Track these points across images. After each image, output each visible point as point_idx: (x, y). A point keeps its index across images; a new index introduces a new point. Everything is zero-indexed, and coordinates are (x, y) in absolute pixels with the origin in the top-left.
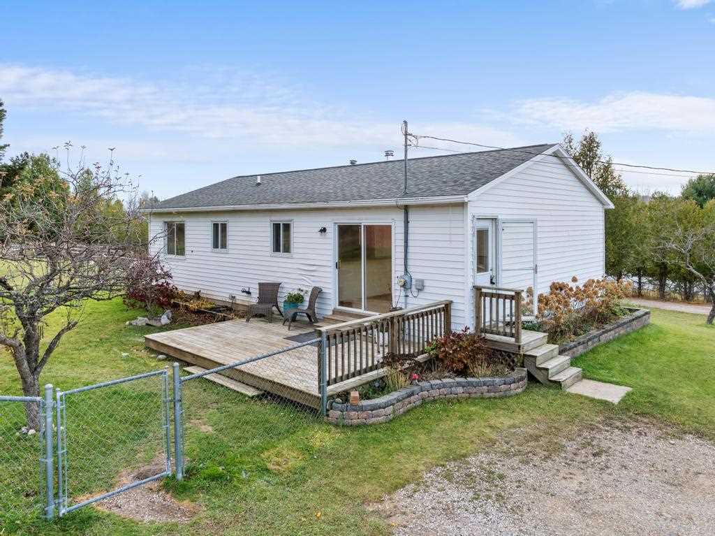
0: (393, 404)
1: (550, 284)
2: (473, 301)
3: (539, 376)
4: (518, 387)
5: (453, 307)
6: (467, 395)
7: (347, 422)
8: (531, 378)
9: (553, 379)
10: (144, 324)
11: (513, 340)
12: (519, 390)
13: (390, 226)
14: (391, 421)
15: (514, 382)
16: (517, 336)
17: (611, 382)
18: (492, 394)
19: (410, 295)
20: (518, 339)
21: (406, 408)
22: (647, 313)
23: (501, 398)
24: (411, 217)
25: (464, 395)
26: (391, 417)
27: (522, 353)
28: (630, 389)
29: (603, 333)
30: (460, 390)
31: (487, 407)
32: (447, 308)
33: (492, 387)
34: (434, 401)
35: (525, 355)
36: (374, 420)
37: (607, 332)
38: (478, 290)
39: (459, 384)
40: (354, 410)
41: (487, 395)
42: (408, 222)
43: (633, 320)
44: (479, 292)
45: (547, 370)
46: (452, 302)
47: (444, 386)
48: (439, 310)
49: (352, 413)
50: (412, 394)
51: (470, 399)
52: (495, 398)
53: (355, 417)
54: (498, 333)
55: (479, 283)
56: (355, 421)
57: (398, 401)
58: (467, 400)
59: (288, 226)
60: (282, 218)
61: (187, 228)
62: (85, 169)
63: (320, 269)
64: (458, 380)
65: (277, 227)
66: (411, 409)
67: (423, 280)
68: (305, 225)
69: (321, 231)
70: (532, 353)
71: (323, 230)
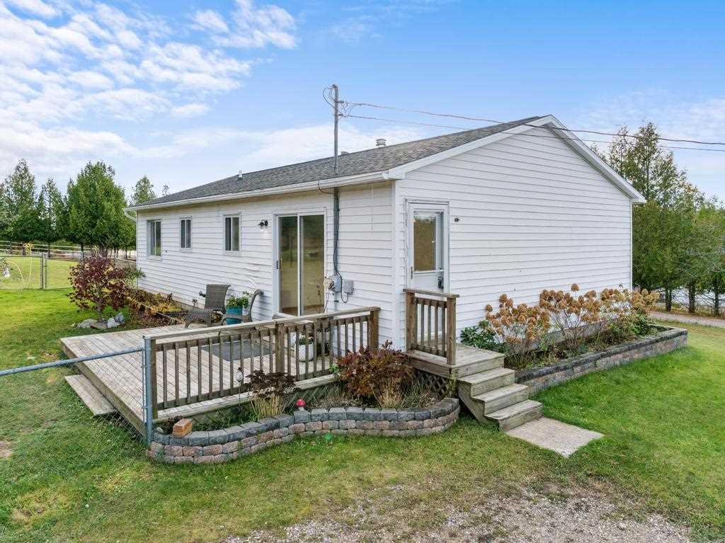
0: (239, 440)
1: (540, 292)
2: (403, 308)
3: (475, 410)
4: (436, 425)
5: (382, 315)
6: (362, 431)
7: (168, 458)
8: (465, 413)
9: (489, 416)
10: (89, 327)
11: (442, 360)
12: (438, 429)
13: (323, 216)
14: (233, 461)
15: (429, 418)
16: (448, 354)
17: (577, 424)
18: (395, 432)
19: (340, 300)
20: (450, 360)
21: (261, 445)
22: (681, 334)
23: (407, 438)
24: (342, 205)
25: (356, 431)
26: (235, 455)
27: (453, 377)
28: (598, 436)
29: (603, 356)
30: (352, 424)
31: (379, 451)
32: (373, 318)
33: (396, 422)
34: (312, 437)
35: (458, 382)
36: (203, 459)
37: (609, 355)
38: (410, 294)
39: (350, 416)
40: (178, 444)
41: (390, 433)
42: (338, 210)
43: (657, 341)
44: (412, 299)
45: (482, 402)
46: (378, 310)
47: (330, 417)
48: (359, 319)
49: (175, 448)
50: (277, 426)
51: (362, 439)
52: (399, 437)
53: (178, 454)
54: (431, 352)
55: (412, 286)
56: (179, 459)
57: (249, 434)
58: (358, 437)
59: (236, 220)
60: (232, 212)
61: (163, 227)
62: (142, 177)
63: (262, 269)
64: (351, 410)
65: (228, 220)
66: (274, 447)
67: (352, 282)
68: (249, 219)
69: (262, 224)
70: (467, 380)
71: (264, 224)
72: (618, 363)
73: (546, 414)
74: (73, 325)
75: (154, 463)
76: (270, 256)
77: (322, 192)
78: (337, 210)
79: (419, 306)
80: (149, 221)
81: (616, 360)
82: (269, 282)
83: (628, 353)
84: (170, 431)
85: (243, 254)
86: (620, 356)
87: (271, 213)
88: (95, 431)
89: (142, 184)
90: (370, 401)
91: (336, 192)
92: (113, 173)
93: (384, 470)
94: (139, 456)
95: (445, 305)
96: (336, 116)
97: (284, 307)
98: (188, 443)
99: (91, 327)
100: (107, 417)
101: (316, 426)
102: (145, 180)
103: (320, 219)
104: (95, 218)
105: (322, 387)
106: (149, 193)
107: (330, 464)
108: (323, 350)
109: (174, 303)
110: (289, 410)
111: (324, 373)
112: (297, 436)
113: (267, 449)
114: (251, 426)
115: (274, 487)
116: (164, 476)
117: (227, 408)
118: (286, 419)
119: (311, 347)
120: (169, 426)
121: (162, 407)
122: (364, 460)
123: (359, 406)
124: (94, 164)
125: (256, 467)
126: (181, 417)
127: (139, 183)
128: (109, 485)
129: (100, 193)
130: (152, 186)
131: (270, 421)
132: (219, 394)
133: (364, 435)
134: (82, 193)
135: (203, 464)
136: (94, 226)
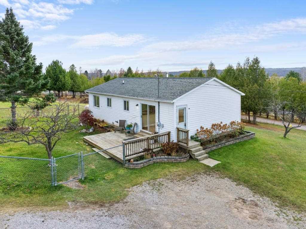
0: (143, 163)
2: (176, 132)
3: (193, 157)
4: (184, 160)
7: (130, 167)
8: (191, 157)
9: (196, 158)
10: (85, 132)
11: (185, 145)
12: (185, 161)
13: (155, 106)
14: (142, 168)
15: (183, 158)
16: (187, 144)
17: (216, 160)
18: (175, 162)
19: (160, 128)
20: (187, 145)
22: (253, 134)
23: (178, 163)
24: (160, 104)
27: (188, 149)
28: (220, 162)
29: (227, 142)
30: (166, 160)
31: (172, 166)
32: (169, 134)
33: (176, 160)
34: (158, 163)
35: (189, 150)
36: (137, 167)
37: (229, 141)
40: (131, 164)
41: (174, 162)
44: (178, 130)
45: (194, 155)
46: (170, 132)
47: (161, 158)
48: (166, 135)
50: (150, 160)
51: (168, 163)
52: (176, 163)
53: (132, 166)
54: (183, 143)
55: (178, 127)
56: (132, 168)
57: (145, 162)
58: (167, 163)
59: (128, 102)
60: (126, 100)
61: (100, 98)
62: (72, 64)
63: (137, 117)
64: (166, 157)
65: (125, 102)
66: (150, 165)
67: (163, 124)
68: (132, 103)
70: (191, 150)
72: (232, 143)
73: (209, 157)
74: (80, 131)
75: (127, 168)
76: (139, 114)
77: (155, 102)
78: (159, 106)
79: (180, 132)
80: (94, 96)
81: (231, 143)
83: (235, 141)
84: (129, 162)
85: (130, 112)
86: (232, 142)
89: (72, 67)
90: (169, 155)
92: (62, 64)
93: (174, 169)
94: (123, 167)
95: (186, 132)
97: (143, 128)
98: (133, 164)
100: (110, 159)
101: (158, 160)
102: (73, 65)
105: (158, 151)
107: (162, 168)
110: (152, 157)
111: (158, 148)
112: (154, 163)
113: (148, 165)
114: (145, 160)
115: (152, 173)
116: (131, 171)
117: (139, 156)
118: (152, 159)
119: (153, 140)
120: (129, 160)
121: (126, 157)
122: (169, 167)
125: (147, 169)
127: (71, 66)
128: (119, 173)
132: (137, 154)
133: (169, 162)
135: (136, 169)
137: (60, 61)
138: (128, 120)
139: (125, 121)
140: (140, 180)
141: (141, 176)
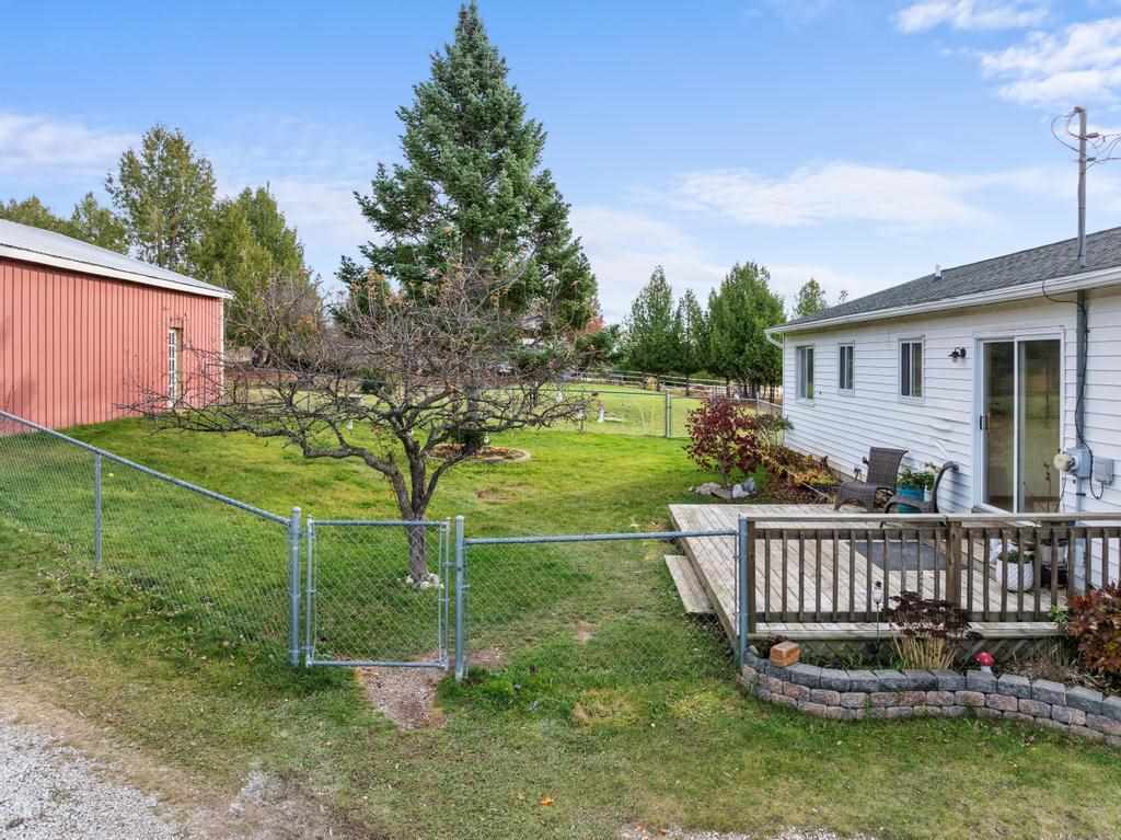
0: (868, 692)
6: (1098, 735)
7: (763, 692)
10: (709, 493)
13: (1058, 341)
14: (855, 721)
19: (1089, 494)
21: (906, 710)
24: (1092, 320)
25: (1087, 732)
26: (859, 714)
30: (1078, 716)
34: (998, 720)
36: (811, 706)
39: (1074, 702)
40: (777, 676)
42: (1087, 331)
47: (1032, 695)
49: (773, 680)
50: (933, 686)
53: (776, 690)
56: (777, 697)
57: (884, 688)
58: (1089, 744)
59: (918, 347)
60: (910, 334)
61: (816, 356)
62: (809, 281)
63: (957, 428)
65: (905, 347)
66: (926, 717)
67: (1113, 461)
68: (938, 344)
69: (955, 355)
71: (959, 354)
74: (691, 489)
75: (745, 695)
76: (969, 407)
77: (1051, 300)
78: (1083, 331)
80: (798, 348)
82: (967, 450)
84: (766, 655)
85: (928, 402)
87: (971, 336)
88: (684, 632)
89: (809, 290)
91: (1082, 299)
92: (768, 276)
94: (728, 679)
96: (1082, 162)
97: (991, 494)
98: (790, 678)
99: (712, 494)
100: (701, 618)
101: (1010, 704)
102: (812, 285)
103: (1053, 347)
104: (744, 341)
105: (1032, 640)
106: (818, 302)
107: (1017, 772)
108: (1052, 578)
109: (830, 471)
110: (960, 666)
111: (1037, 616)
112: (971, 711)
113: (913, 718)
114: (889, 675)
115: (908, 778)
116: (754, 716)
117: (859, 640)
118: (951, 678)
119: (1028, 568)
120: (766, 647)
121: (763, 618)
122: (1090, 786)
123: (1100, 688)
124: (742, 266)
125: (890, 740)
126: (786, 639)
127: (804, 289)
128: (683, 707)
129: (750, 307)
130: (824, 292)
131: (923, 676)
132: (847, 617)
133: (1103, 742)
134: (726, 308)
135: (810, 714)
136: (741, 352)
137: (759, 268)
138: (915, 447)
139: (898, 455)
140: (776, 803)
141: (804, 774)
